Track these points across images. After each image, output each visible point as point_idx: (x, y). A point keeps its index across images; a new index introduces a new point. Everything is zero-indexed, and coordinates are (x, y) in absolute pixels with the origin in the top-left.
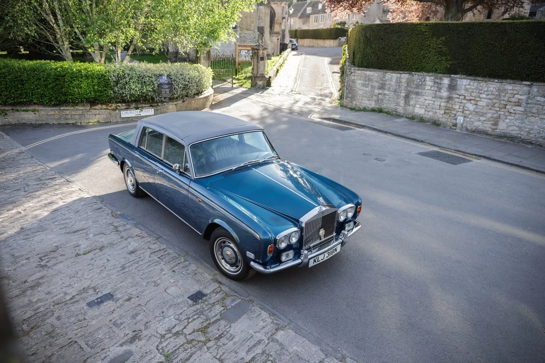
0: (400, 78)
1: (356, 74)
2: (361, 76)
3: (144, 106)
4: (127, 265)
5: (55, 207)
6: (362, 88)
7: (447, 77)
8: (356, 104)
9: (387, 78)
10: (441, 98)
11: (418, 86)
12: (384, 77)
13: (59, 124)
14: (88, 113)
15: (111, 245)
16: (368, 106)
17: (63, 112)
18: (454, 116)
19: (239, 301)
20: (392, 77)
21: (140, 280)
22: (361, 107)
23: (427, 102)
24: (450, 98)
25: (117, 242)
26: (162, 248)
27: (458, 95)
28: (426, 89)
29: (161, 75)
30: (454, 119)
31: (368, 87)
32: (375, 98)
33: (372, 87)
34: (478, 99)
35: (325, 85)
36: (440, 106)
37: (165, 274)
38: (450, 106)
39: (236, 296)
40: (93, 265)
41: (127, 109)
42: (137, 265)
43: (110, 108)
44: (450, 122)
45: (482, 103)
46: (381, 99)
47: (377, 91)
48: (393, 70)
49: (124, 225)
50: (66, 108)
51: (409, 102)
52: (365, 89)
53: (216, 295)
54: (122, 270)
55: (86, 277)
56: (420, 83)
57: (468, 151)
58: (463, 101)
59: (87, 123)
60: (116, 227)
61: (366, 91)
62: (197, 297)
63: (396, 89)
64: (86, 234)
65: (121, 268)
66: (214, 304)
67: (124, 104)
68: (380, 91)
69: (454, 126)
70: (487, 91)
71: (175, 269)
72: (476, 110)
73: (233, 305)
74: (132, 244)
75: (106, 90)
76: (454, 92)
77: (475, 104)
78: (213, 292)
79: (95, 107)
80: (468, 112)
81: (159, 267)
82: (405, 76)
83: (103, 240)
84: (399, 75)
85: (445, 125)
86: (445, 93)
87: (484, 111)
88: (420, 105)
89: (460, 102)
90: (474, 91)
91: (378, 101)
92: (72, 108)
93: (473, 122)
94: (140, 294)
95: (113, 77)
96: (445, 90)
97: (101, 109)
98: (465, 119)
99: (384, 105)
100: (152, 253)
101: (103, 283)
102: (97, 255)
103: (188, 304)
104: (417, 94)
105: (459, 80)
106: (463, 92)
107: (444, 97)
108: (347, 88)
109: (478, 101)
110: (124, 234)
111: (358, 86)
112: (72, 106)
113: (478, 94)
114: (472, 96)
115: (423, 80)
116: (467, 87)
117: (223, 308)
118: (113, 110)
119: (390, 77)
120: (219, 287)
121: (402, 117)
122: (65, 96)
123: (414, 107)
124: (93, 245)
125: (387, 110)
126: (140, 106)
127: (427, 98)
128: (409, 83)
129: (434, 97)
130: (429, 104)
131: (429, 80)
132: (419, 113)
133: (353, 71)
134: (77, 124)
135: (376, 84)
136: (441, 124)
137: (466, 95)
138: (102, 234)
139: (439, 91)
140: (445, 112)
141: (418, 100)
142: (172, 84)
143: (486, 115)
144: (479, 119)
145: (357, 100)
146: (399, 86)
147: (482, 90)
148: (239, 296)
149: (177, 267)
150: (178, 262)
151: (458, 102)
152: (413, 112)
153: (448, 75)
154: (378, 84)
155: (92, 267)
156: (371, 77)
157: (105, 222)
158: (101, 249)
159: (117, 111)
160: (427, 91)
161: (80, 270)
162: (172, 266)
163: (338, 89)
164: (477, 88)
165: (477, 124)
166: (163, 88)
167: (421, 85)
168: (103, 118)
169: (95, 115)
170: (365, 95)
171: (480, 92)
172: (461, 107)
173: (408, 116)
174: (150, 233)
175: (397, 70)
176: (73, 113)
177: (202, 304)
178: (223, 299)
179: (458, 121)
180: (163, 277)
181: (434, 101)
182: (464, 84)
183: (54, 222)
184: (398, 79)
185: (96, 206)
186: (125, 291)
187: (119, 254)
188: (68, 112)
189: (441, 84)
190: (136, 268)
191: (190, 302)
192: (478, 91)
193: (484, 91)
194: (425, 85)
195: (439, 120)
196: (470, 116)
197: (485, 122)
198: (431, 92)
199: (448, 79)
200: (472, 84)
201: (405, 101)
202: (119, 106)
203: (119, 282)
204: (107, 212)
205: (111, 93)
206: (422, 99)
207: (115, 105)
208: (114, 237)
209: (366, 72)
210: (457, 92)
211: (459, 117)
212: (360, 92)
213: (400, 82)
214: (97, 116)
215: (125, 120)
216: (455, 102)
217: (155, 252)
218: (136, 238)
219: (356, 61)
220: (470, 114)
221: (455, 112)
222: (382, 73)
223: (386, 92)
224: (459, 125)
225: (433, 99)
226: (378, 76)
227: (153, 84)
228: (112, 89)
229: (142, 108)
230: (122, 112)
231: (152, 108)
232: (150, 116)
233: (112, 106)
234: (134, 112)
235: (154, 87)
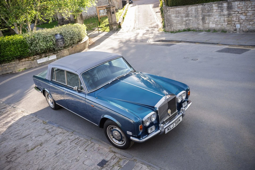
0: (197, 8)
1: (170, 11)
2: (173, 12)
3: (50, 54)
4: (58, 152)
5: (10, 124)
6: (175, 18)
7: (225, 2)
8: (174, 29)
9: (189, 10)
10: (224, 15)
11: (209, 11)
12: (187, 9)
13: (3, 74)
14: (18, 65)
15: (46, 141)
16: (181, 28)
17: (4, 67)
18: (234, 25)
19: (128, 161)
20: (192, 9)
21: (67, 159)
22: (177, 30)
23: (216, 19)
24: (229, 15)
25: (49, 139)
26: (76, 137)
27: (234, 11)
28: (214, 11)
29: (56, 35)
30: (234, 27)
31: (179, 17)
32: (184, 23)
33: (181, 17)
34: (247, 12)
35: (153, 21)
36: (224, 20)
37: (81, 153)
38: (230, 19)
39: (125, 159)
40: (38, 156)
41: (40, 58)
42: (64, 151)
43: (30, 60)
44: (232, 29)
45: (249, 14)
46: (188, 23)
47: (184, 19)
48: (192, 4)
49: (52, 128)
50: (5, 65)
51: (205, 21)
52: (177, 19)
53: (114, 160)
54: (56, 155)
55: (35, 163)
56: (210, 9)
57: (247, 44)
58: (237, 15)
59: (19, 71)
60: (47, 130)
61: (178, 20)
62: (103, 163)
63: (196, 15)
64: (31, 138)
65: (54, 155)
66: (113, 166)
67: (38, 56)
68: (187, 18)
69: (235, 31)
70: (251, 6)
71: (86, 149)
72: (247, 19)
73: (125, 164)
74: (59, 138)
75: (26, 50)
76: (231, 10)
77: (245, 15)
78: (111, 159)
79: (21, 61)
80: (242, 21)
81: (77, 150)
82: (200, 7)
83: (42, 139)
84: (196, 7)
85: (229, 31)
86: (226, 12)
87: (252, 18)
88: (212, 22)
89: (236, 15)
90: (243, 7)
91: (186, 24)
92: (8, 64)
93: (246, 26)
94: (69, 168)
95: (29, 41)
96: (226, 10)
97: (25, 61)
98: (241, 25)
99: (191, 26)
100: (71, 142)
101: (46, 165)
102: (39, 149)
103: (98, 169)
104: (209, 16)
105: (233, 2)
106: (236, 9)
107: (226, 15)
108: (167, 21)
109: (247, 13)
110: (53, 133)
111: (173, 18)
112: (8, 62)
113: (246, 9)
114: (243, 11)
115: (211, 7)
116: (239, 6)
117: (119, 168)
118: (32, 60)
119: (191, 9)
120: (115, 155)
121: (203, 31)
122: (3, 57)
123: (209, 24)
124: (36, 143)
125: (193, 29)
126: (48, 55)
127: (215, 17)
128: (203, 10)
129: (220, 16)
130: (217, 21)
131: (215, 6)
132: (213, 27)
133: (168, 10)
134: (13, 72)
135: (183, 15)
136: (227, 31)
137: (239, 11)
138: (40, 135)
139: (222, 12)
140: (228, 24)
141: (210, 19)
142: (64, 38)
143: (253, 20)
144: (249, 23)
145: (174, 26)
146: (197, 13)
147: (248, 6)
148: (127, 158)
149: (87, 148)
150: (87, 145)
151: (235, 16)
152: (209, 27)
153: (226, 1)
154: (185, 14)
155: (38, 157)
156: (180, 11)
157: (40, 128)
158: (41, 145)
159: (35, 60)
160: (215, 13)
161: (31, 160)
162: (84, 147)
163: (161, 21)
164: (244, 6)
165: (249, 27)
166: (59, 42)
167: (211, 10)
168: (28, 66)
169: (23, 65)
170: (178, 22)
171: (247, 7)
172: (237, 19)
173: (206, 30)
174: (68, 130)
175: (194, 4)
176: (10, 66)
177: (106, 167)
178: (118, 162)
179: (237, 27)
180: (80, 155)
181: (220, 18)
182: (236, 4)
183: (11, 134)
184: (196, 9)
185: (33, 120)
186: (60, 168)
187: (52, 146)
188: (6, 67)
189: (222, 7)
190: (63, 153)
191: (99, 167)
192: (245, 7)
193: (250, 6)
194: (213, 9)
195: (225, 29)
196: (244, 23)
197: (254, 25)
198: (218, 13)
199: (226, 3)
200: (241, 3)
201: (203, 21)
202: (35, 57)
203: (55, 163)
204: (40, 122)
205: (29, 51)
206: (213, 18)
207: (33, 57)
208: (47, 136)
209: (176, 9)
210: (233, 10)
211: (237, 25)
212: (175, 21)
213: (198, 11)
214: (24, 66)
215: (40, 65)
216: (233, 16)
217: (73, 141)
218: (60, 134)
219: (169, 3)
220: (243, 22)
221: (234, 22)
222: (186, 7)
223: (190, 18)
224: (238, 30)
225: (220, 17)
226: (184, 10)
227: (53, 41)
228: (29, 48)
229: (49, 55)
230: (37, 60)
231: (55, 55)
232: (54, 60)
233: (31, 58)
234: (45, 59)
235: (54, 42)
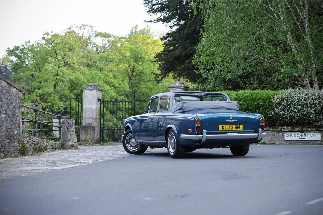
3: (309, 129)
41: (291, 132)
43: (276, 130)
67: (289, 127)
97: (267, 130)
118: (278, 132)
126: (305, 130)
159: (281, 133)
168: (269, 139)
202: (284, 128)
207: (282, 128)
215: (288, 142)
227: (316, 106)
228: (273, 110)
229: (308, 132)
230: (285, 134)
231: (319, 133)
232: (315, 142)
233: (278, 128)
234: (298, 135)
235: (317, 109)
